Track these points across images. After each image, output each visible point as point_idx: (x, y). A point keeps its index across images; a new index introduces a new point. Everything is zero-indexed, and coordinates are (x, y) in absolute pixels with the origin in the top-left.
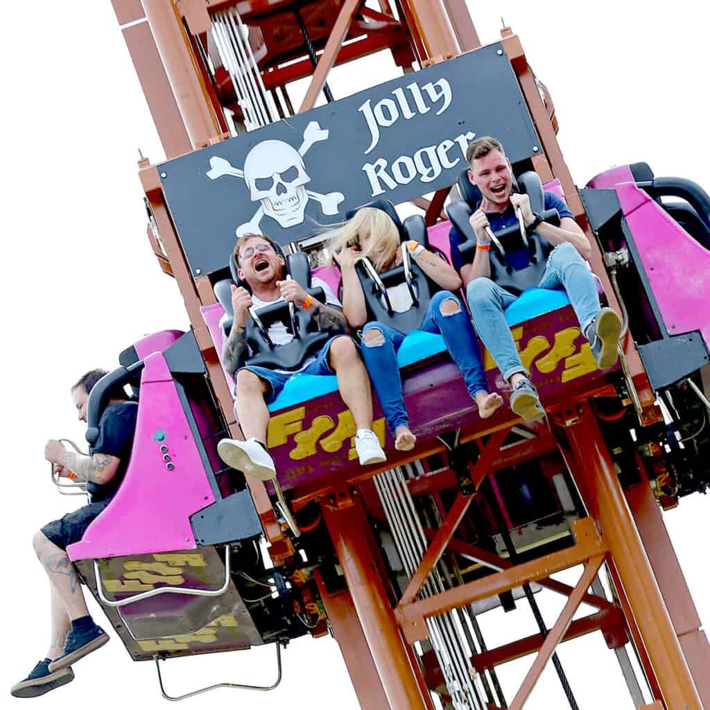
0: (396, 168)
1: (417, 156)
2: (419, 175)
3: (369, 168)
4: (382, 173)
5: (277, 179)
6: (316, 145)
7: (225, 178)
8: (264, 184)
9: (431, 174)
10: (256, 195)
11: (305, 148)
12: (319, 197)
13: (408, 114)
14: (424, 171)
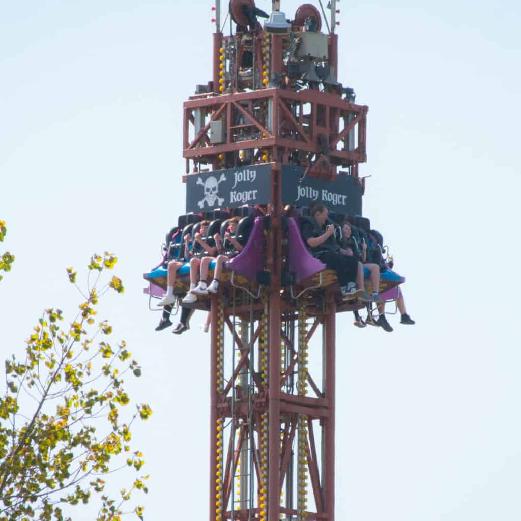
0: (237, 196)
1: (243, 194)
2: (242, 200)
3: (232, 193)
4: (234, 196)
5: (211, 190)
6: (223, 181)
7: (200, 185)
8: (208, 190)
9: (245, 201)
10: (206, 193)
11: (220, 181)
12: (219, 199)
13: (245, 180)
14: (243, 199)
